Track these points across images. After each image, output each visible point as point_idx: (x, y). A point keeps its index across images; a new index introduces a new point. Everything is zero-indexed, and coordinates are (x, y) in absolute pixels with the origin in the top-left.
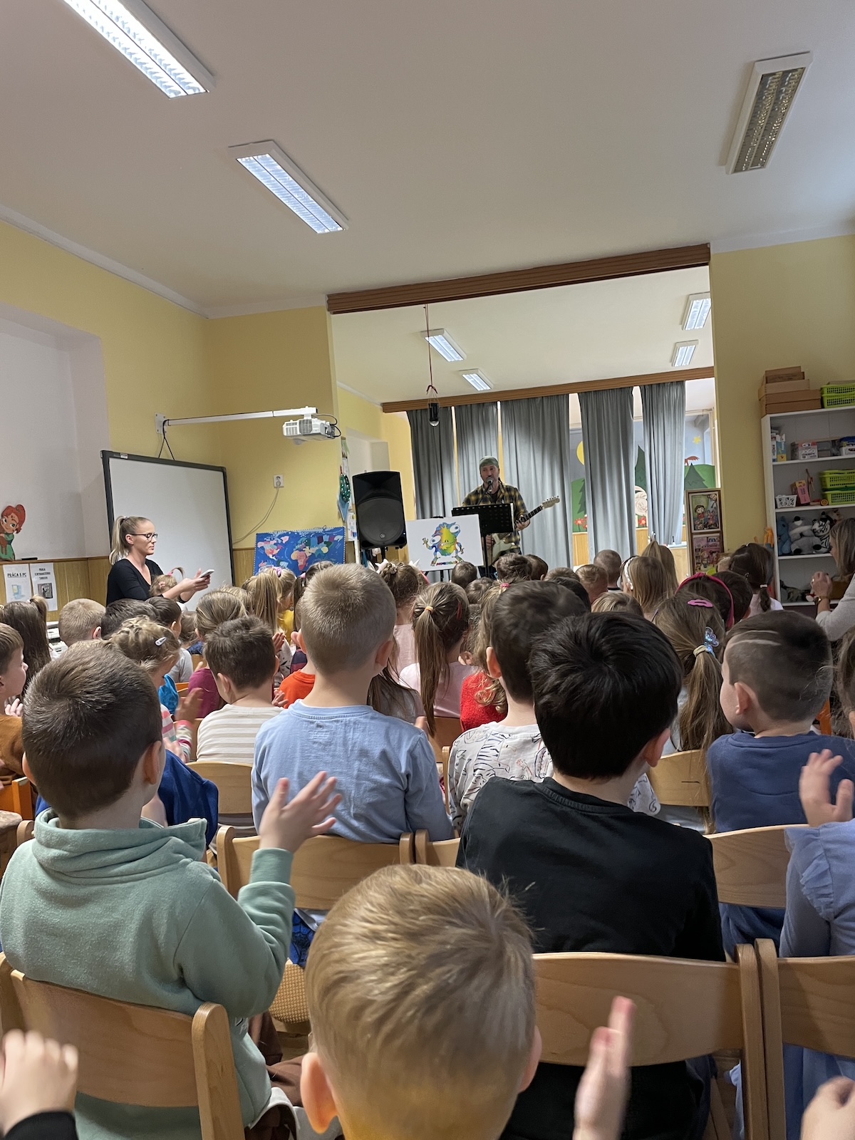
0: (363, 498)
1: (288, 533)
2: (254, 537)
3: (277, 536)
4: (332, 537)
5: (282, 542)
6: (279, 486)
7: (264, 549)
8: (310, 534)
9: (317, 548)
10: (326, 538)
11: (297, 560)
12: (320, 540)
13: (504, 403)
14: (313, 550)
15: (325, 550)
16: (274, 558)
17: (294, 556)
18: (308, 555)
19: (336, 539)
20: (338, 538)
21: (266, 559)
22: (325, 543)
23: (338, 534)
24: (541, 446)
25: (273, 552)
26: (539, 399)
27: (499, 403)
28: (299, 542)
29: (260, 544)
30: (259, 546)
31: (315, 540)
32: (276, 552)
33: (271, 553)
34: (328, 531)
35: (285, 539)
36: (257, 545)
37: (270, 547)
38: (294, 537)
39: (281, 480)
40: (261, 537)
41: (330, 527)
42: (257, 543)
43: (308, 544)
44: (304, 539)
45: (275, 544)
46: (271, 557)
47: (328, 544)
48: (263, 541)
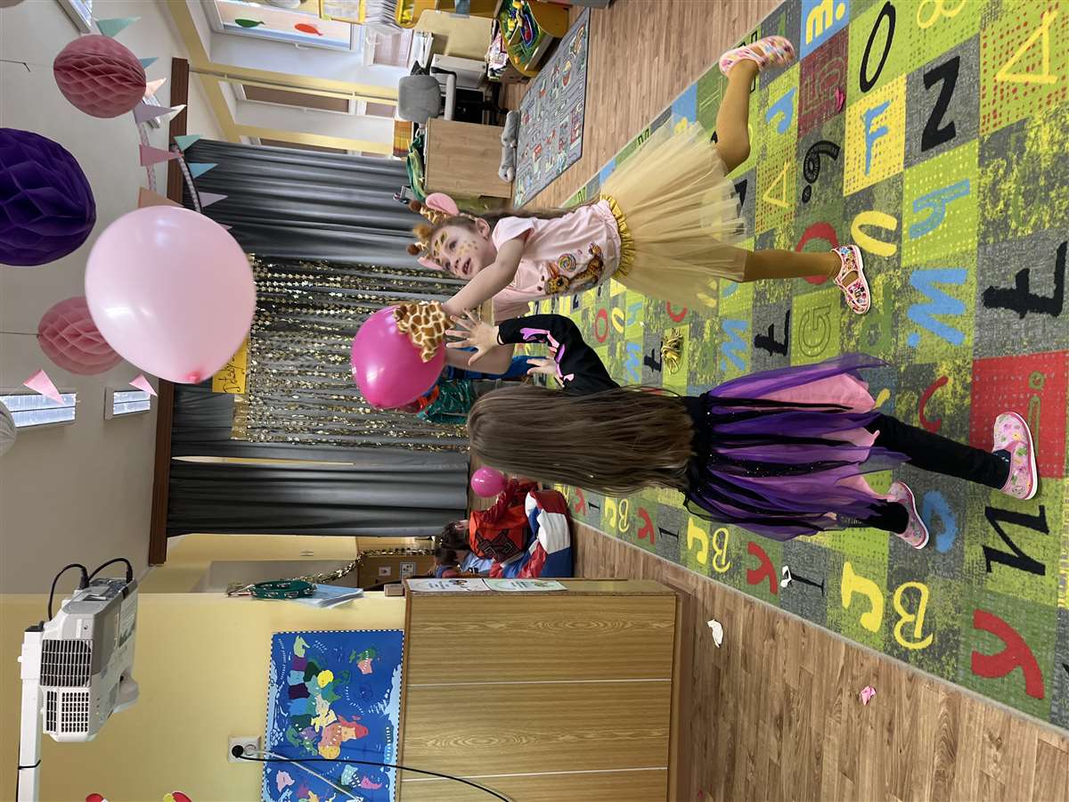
4: (297, 664)
5: (291, 788)
9: (319, 698)
10: (296, 678)
12: (300, 692)
14: (322, 706)
15: (326, 677)
17: (329, 751)
19: (301, 654)
20: (299, 649)
28: (296, 743)
31: (297, 706)
34: (279, 674)
35: (283, 779)
38: (280, 757)
43: (305, 720)
44: (290, 732)
47: (311, 671)
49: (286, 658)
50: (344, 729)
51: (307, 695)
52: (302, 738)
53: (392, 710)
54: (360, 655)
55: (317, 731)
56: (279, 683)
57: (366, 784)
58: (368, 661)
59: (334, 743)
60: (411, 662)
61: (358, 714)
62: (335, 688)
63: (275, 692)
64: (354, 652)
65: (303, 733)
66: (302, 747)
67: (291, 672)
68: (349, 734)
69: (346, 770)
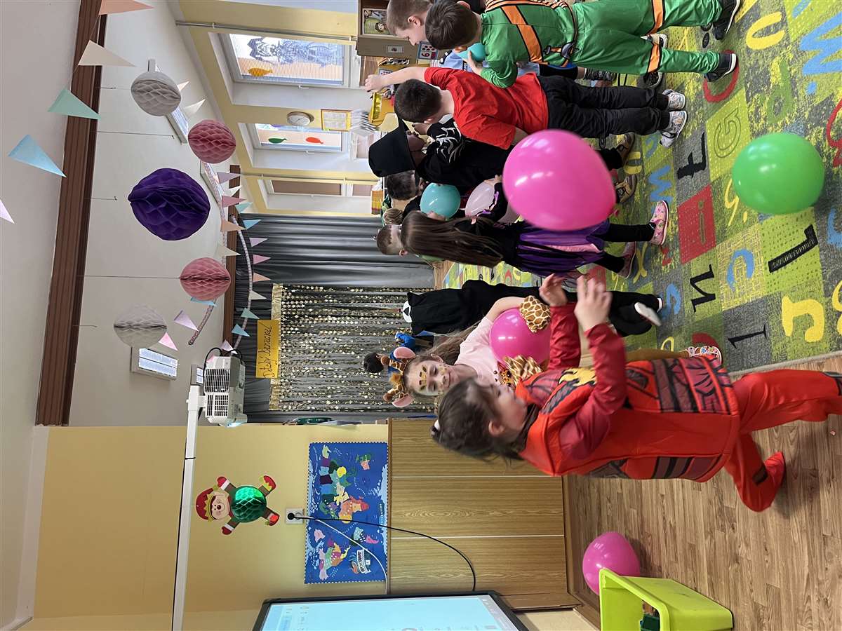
1: (309, 532)
4: (325, 462)
5: (323, 540)
7: (332, 568)
8: (315, 496)
9: (338, 484)
10: (324, 471)
11: (353, 514)
12: (326, 480)
14: (340, 489)
15: (342, 471)
16: (346, 551)
17: (345, 516)
18: (347, 497)
20: (325, 453)
21: (347, 563)
22: (331, 472)
23: (320, 452)
25: (336, 554)
28: (325, 512)
29: (323, 574)
30: (326, 577)
31: (325, 489)
32: (337, 549)
34: (314, 470)
35: (319, 534)
37: (329, 559)
38: (316, 520)
40: (312, 575)
41: (308, 466)
43: (330, 498)
44: (322, 504)
46: (346, 554)
47: (333, 467)
48: (318, 570)
49: (318, 459)
50: (354, 505)
51: (331, 482)
52: (329, 509)
53: (383, 492)
54: (362, 458)
55: (338, 505)
56: (314, 474)
57: (368, 540)
58: (367, 461)
59: (348, 513)
60: (393, 462)
61: (363, 495)
62: (348, 478)
63: (312, 479)
64: (358, 456)
65: (330, 506)
66: (329, 515)
67: (321, 467)
68: (357, 507)
69: (356, 531)
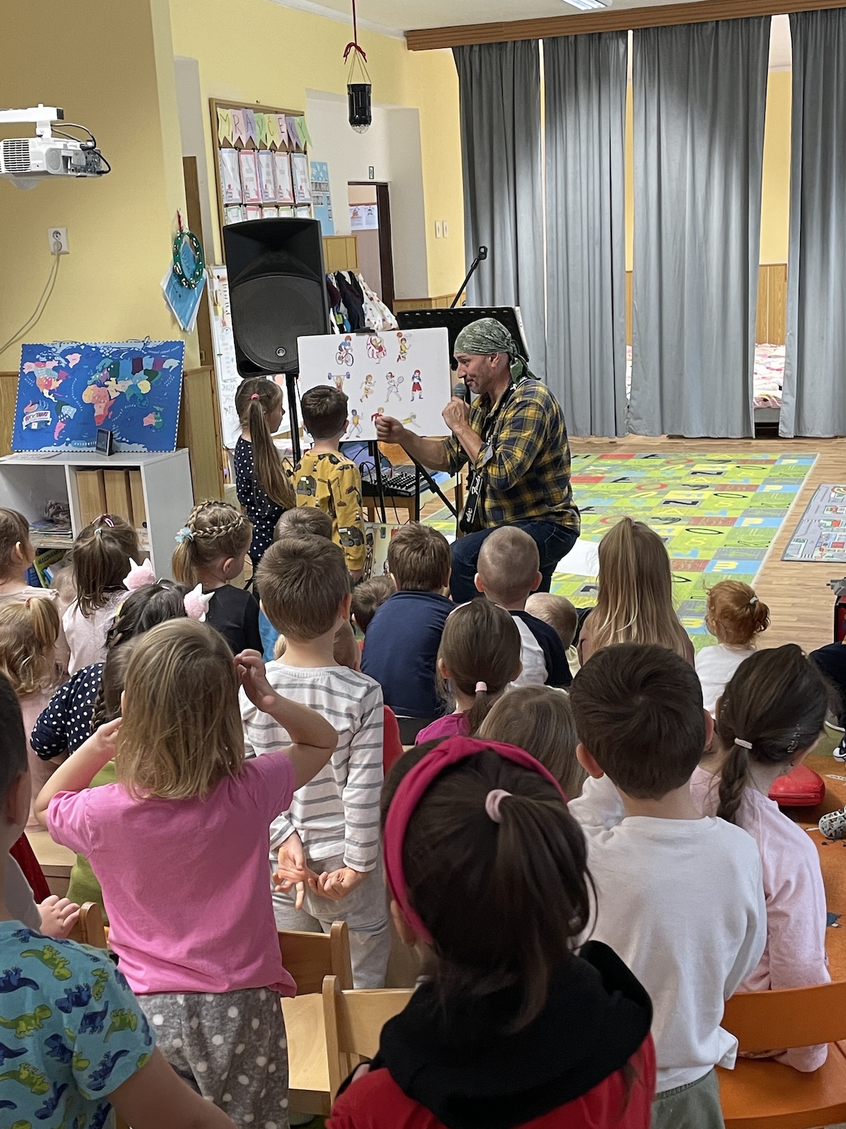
0: (243, 273)
1: (79, 347)
2: (17, 351)
3: (59, 352)
4: (159, 362)
5: (67, 366)
6: (59, 252)
7: (35, 378)
8: (119, 352)
9: (130, 383)
10: (148, 363)
11: (92, 405)
12: (137, 366)
13: (641, 34)
14: (123, 386)
15: (145, 387)
16: (51, 397)
17: (88, 396)
18: (114, 395)
19: (166, 366)
20: (171, 363)
21: (37, 397)
22: (147, 372)
23: (171, 356)
24: (707, 122)
25: (50, 383)
26: (710, 26)
27: (630, 33)
28: (99, 367)
29: (29, 367)
30: (26, 371)
31: (127, 365)
32: (56, 384)
33: (47, 387)
34: (153, 349)
35: (74, 359)
36: (22, 369)
37: (45, 374)
38: (91, 355)
39: (62, 239)
40: (31, 352)
41: (157, 340)
42: (22, 365)
43: (115, 373)
44: (108, 362)
45: (55, 369)
46: (47, 396)
47: (150, 375)
48: (35, 361)
49: (164, 354)
50: (103, 405)
51: (134, 373)
52: (102, 371)
54: (159, 415)
55: (106, 383)
56: (146, 349)
57: (60, 426)
58: (153, 422)
59: (94, 398)
62: (135, 395)
63: (140, 347)
64: (160, 409)
65: (106, 372)
66: (95, 372)
67: (153, 359)
68: (99, 410)
69: (72, 409)
